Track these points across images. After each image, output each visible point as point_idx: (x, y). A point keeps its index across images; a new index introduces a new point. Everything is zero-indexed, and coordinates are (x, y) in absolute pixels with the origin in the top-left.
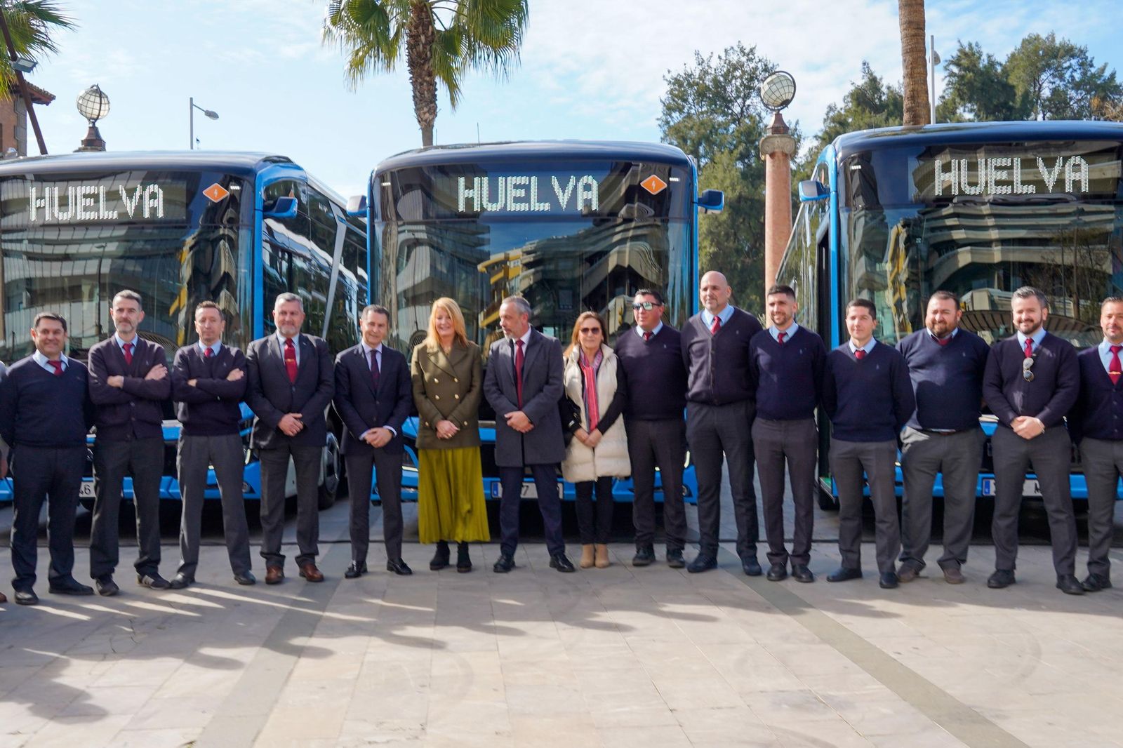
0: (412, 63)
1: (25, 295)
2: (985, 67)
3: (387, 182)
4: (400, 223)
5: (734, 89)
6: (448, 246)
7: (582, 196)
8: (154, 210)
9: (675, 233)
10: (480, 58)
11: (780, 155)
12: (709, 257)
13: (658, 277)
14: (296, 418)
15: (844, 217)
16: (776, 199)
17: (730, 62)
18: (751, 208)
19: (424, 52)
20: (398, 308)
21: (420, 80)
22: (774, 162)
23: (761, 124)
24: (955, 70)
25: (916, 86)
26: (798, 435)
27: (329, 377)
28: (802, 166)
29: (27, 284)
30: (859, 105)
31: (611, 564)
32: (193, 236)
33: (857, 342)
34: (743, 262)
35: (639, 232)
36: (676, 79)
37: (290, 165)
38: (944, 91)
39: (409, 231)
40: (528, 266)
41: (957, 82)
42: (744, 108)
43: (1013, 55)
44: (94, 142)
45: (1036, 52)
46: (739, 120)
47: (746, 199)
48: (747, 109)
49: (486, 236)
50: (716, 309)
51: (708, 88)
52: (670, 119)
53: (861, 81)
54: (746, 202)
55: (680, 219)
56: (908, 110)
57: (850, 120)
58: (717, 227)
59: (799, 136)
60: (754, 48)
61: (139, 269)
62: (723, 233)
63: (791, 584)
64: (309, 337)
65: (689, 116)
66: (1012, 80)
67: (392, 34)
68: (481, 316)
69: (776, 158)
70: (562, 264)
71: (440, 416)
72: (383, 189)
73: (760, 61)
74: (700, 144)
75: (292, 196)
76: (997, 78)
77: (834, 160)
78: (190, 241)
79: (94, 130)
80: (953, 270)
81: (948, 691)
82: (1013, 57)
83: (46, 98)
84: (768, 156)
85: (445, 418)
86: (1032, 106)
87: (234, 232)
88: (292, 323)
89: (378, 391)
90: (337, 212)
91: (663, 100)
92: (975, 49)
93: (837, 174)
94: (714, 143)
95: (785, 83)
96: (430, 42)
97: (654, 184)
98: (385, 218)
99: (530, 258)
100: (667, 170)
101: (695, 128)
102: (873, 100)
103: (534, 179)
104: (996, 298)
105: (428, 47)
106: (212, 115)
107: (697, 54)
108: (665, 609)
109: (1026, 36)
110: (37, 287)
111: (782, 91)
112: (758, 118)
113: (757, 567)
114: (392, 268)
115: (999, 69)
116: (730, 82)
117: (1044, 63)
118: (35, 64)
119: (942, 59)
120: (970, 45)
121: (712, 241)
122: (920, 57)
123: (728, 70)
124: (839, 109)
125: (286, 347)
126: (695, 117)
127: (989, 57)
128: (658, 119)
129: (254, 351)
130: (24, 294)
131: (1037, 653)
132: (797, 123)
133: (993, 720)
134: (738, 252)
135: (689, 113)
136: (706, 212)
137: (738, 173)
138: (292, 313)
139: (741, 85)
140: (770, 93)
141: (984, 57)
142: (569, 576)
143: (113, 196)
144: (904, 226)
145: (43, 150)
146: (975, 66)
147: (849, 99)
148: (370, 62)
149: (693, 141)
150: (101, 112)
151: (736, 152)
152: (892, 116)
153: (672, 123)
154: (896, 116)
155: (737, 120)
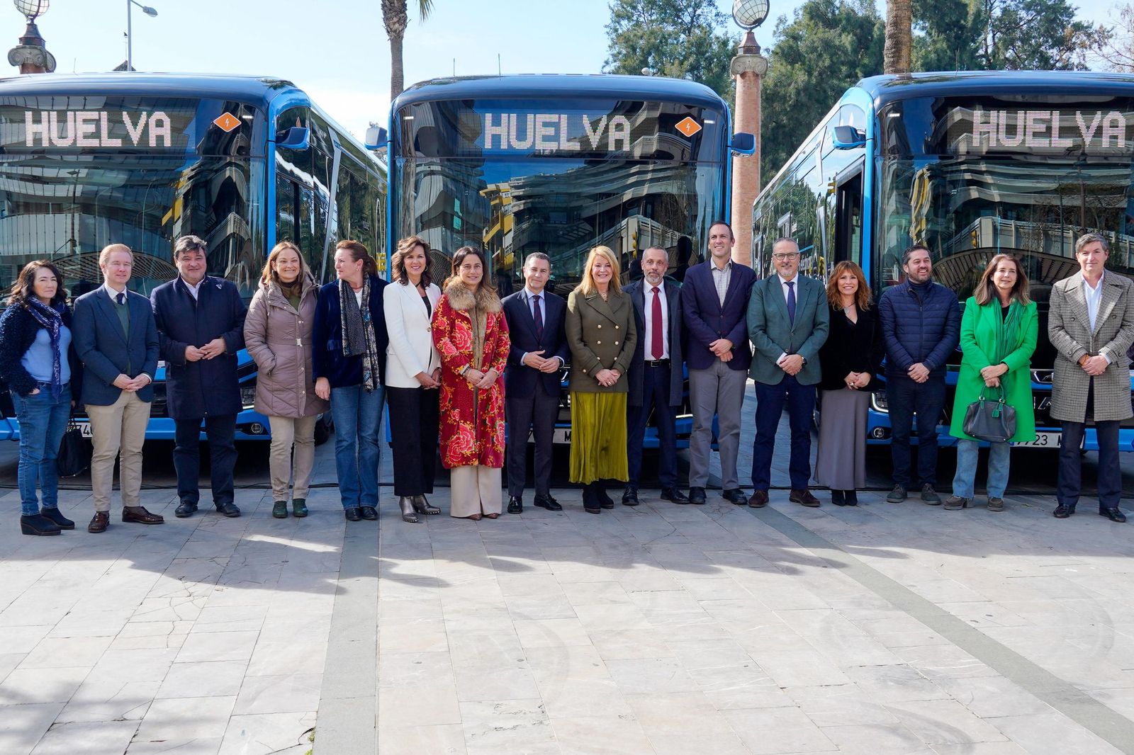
7: (613, 136)
8: (160, 138)
11: (751, 75)
16: (746, 119)
22: (744, 83)
30: (811, 18)
37: (291, 88)
42: (694, 17)
44: (33, 41)
48: (697, 19)
52: (618, 27)
55: (712, 162)
57: (802, 34)
65: (638, 24)
69: (747, 78)
72: (404, 122)
74: (650, 54)
77: (871, 106)
79: (32, 28)
84: (738, 76)
86: (983, 26)
87: (245, 161)
91: (612, 6)
93: (874, 122)
94: (664, 54)
97: (688, 127)
101: (645, 37)
102: (826, 14)
103: (564, 117)
106: (150, 11)
111: (755, 9)
112: (708, 29)
124: (790, 22)
126: (644, 26)
128: (606, 26)
131: (1108, 621)
133: (1097, 699)
135: (637, 21)
147: (801, 12)
149: (643, 51)
150: (41, 9)
151: (686, 64)
152: (847, 34)
153: (620, 31)
154: (851, 35)
155: (688, 31)
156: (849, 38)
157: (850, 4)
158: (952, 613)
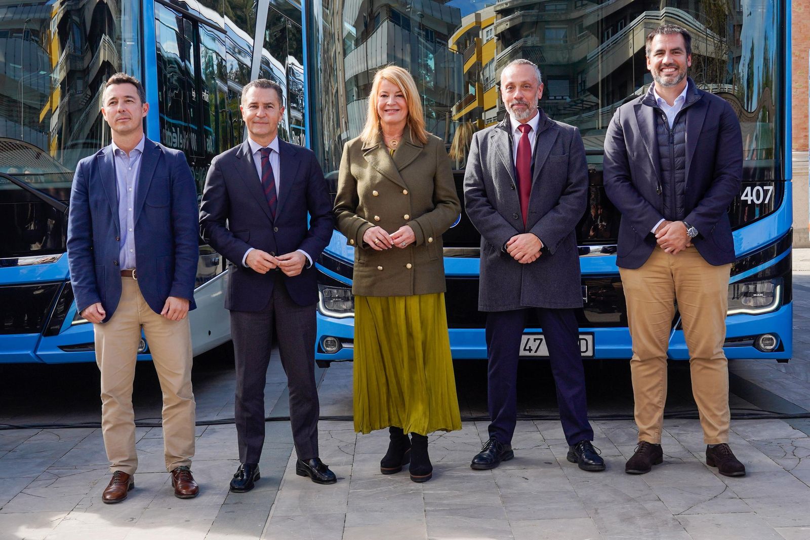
89: (276, 215)
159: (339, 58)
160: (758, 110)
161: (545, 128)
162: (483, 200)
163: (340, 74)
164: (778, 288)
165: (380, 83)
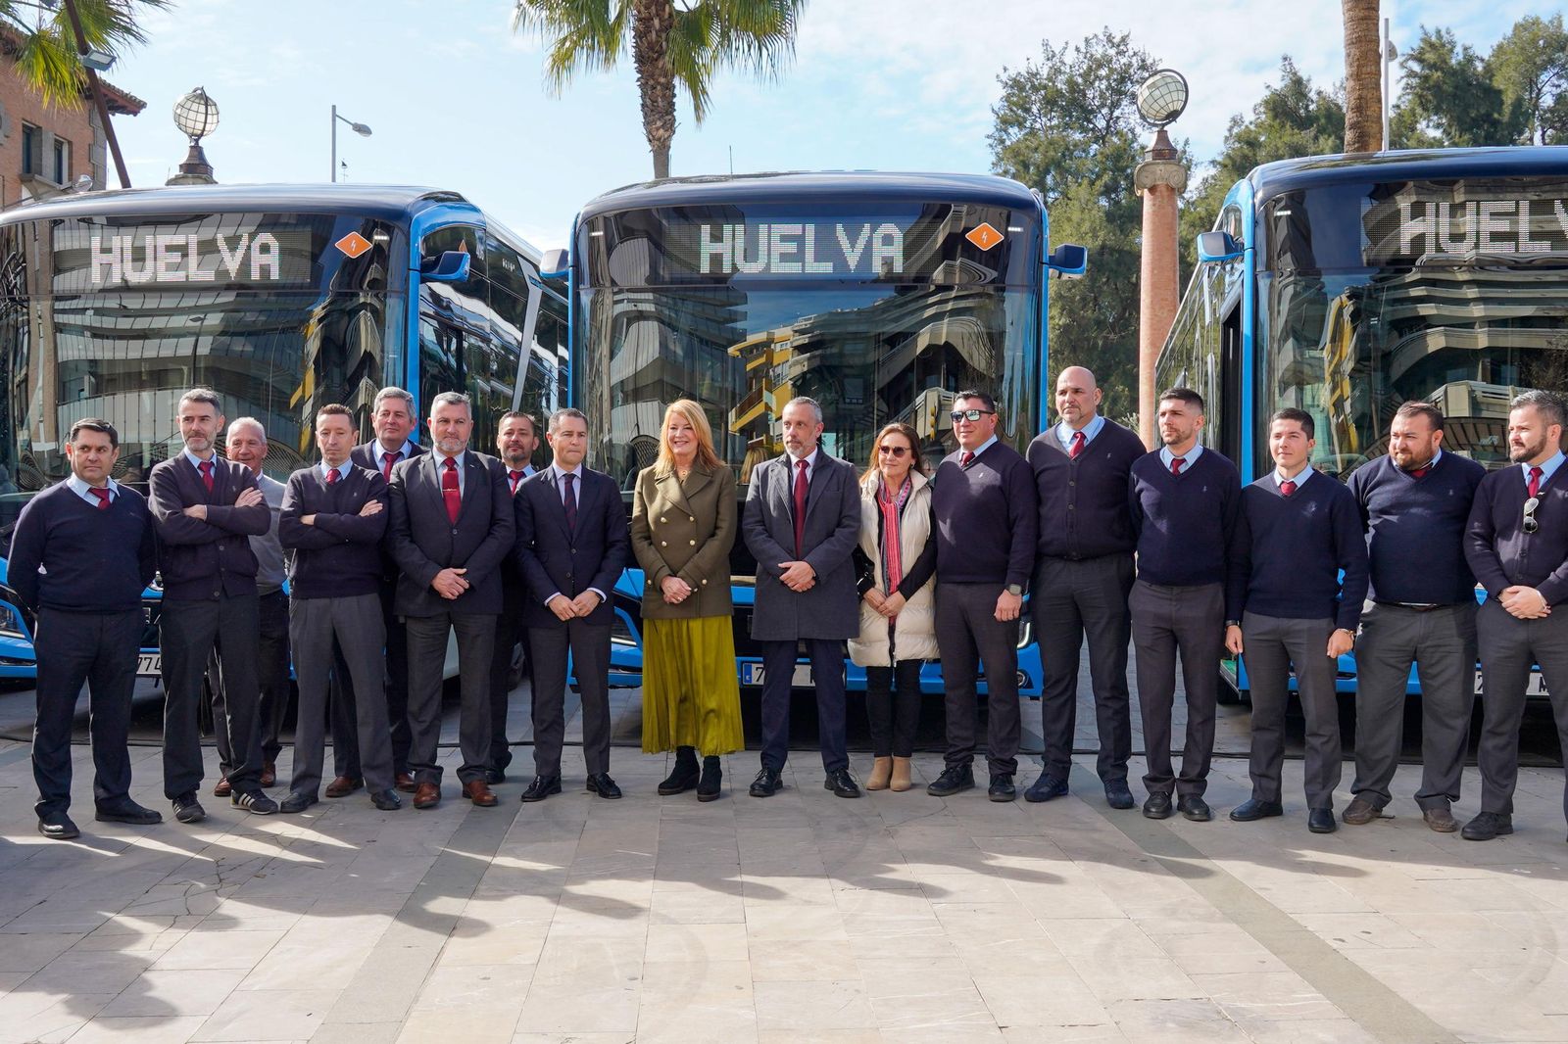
0: (641, 59)
1: (88, 381)
2: (1459, 63)
3: (599, 231)
4: (616, 290)
5: (1097, 94)
6: (684, 322)
7: (880, 252)
8: (265, 270)
9: (1015, 305)
10: (737, 49)
11: (1164, 189)
12: (1057, 332)
13: (989, 364)
14: (458, 575)
15: (1263, 284)
16: (1157, 250)
17: (1092, 56)
18: (1119, 263)
19: (657, 42)
20: (612, 406)
21: (651, 82)
22: (1154, 200)
23: (1135, 145)
24: (1416, 67)
25: (1365, 92)
26: (1197, 605)
27: (506, 512)
28: (1193, 203)
29: (91, 367)
30: (1276, 117)
31: (913, 786)
32: (323, 305)
33: (1284, 471)
34: (1106, 338)
35: (962, 304)
36: (1015, 80)
37: (462, 204)
38: (1399, 98)
39: (629, 301)
40: (801, 349)
41: (1420, 86)
42: (1111, 120)
43: (1500, 47)
44: (196, 168)
45: (1534, 42)
46: (1103, 138)
47: (1112, 250)
48: (1116, 122)
49: (740, 308)
50: (1078, 422)
51: (1059, 92)
52: (1005, 137)
53: (1278, 82)
54: (1112, 255)
55: (1023, 286)
56: (1353, 126)
57: (1263, 139)
58: (1070, 290)
59: (1190, 161)
60: (1128, 36)
61: (249, 348)
62: (1078, 297)
63: (1178, 824)
64: (480, 455)
65: (1033, 132)
66: (1498, 83)
67: (613, 15)
68: (732, 415)
69: (1158, 194)
70: (848, 348)
71: (666, 570)
72: (592, 240)
73: (1135, 54)
74: (1048, 172)
75: (463, 250)
76: (1477, 80)
77: (1251, 201)
78: (318, 311)
79: (197, 151)
80: (1419, 356)
81: (1418, 1006)
82: (1500, 50)
83: (132, 106)
84: (1146, 190)
85: (674, 574)
86: (1527, 120)
87: (380, 300)
88: (455, 436)
89: (575, 536)
90: (527, 270)
91: (996, 109)
92: (1446, 38)
93: (1255, 223)
94: (1067, 171)
95: (1172, 87)
96: (666, 28)
97: (984, 237)
98: (595, 282)
99: (804, 340)
100: (1004, 216)
101: (1041, 149)
102: (1297, 110)
103: (810, 228)
104: (1479, 394)
105: (664, 36)
106: (362, 129)
107: (1046, 44)
108: (992, 863)
109: (1519, 19)
110: (104, 371)
111: (1168, 98)
112: (1130, 136)
113: (1127, 795)
114: (604, 348)
115: (1480, 67)
116: (1092, 84)
117: (1545, 57)
118: (113, 59)
119: (1399, 52)
120: (1438, 32)
121: (1063, 309)
122: (1371, 50)
123: (1090, 68)
124: (1247, 123)
125: (446, 471)
126: (1041, 133)
127: (1466, 49)
128: (988, 137)
129: (399, 476)
130: (86, 378)
131: (1552, 944)
132: (1186, 143)
134: (1100, 324)
135: (1032, 128)
136: (1059, 277)
137: (1101, 214)
138: (457, 422)
139: (1107, 90)
140: (1150, 101)
141: (1459, 49)
142: (851, 804)
143: (208, 248)
144: (1349, 298)
145: (125, 182)
146: (1445, 62)
147: (1262, 109)
148: (581, 57)
149: (1038, 168)
150: (207, 125)
151: (1099, 184)
152: (1326, 136)
153: (1008, 143)
154: (1333, 137)
155: (1101, 138)
156: (1330, 142)
157: (1332, 96)
158: (1310, 929)
159: (605, 361)
160: (1015, 435)
161: (820, 465)
162: (760, 528)
163: (605, 378)
164: (1028, 625)
165: (670, 416)
